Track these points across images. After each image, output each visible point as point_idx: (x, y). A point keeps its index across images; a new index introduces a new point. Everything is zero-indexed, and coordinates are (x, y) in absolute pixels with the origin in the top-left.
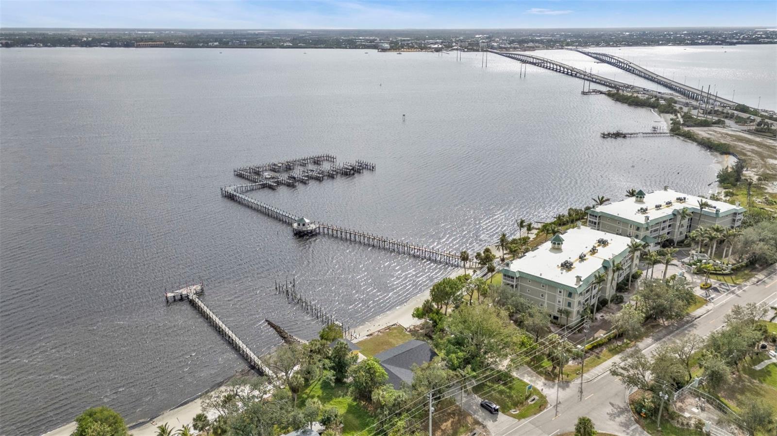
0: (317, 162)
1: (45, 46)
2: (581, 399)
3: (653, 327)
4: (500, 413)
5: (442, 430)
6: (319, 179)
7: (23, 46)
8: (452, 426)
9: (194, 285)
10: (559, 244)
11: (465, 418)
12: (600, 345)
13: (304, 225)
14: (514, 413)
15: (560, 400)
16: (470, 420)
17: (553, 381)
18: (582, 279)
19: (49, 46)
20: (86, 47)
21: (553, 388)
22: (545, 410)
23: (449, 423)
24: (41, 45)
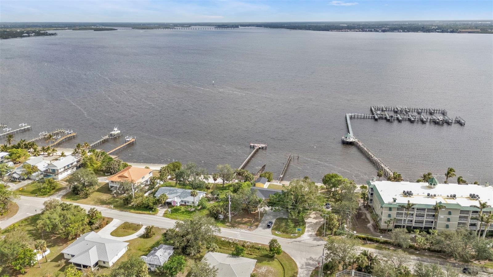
0: (431, 114)
1: (404, 31)
2: (312, 247)
3: (439, 257)
4: (271, 229)
5: (242, 219)
6: (411, 122)
7: (392, 32)
8: (248, 221)
9: (263, 144)
10: (431, 184)
11: (256, 222)
12: (377, 241)
13: (346, 138)
14: (276, 232)
15: (302, 241)
16: (256, 223)
17: (317, 236)
18: (397, 201)
19: (406, 32)
20: (427, 32)
21: (311, 237)
22: (289, 239)
23: (248, 220)
24: (402, 31)
